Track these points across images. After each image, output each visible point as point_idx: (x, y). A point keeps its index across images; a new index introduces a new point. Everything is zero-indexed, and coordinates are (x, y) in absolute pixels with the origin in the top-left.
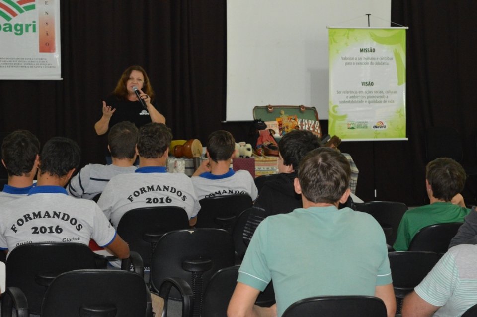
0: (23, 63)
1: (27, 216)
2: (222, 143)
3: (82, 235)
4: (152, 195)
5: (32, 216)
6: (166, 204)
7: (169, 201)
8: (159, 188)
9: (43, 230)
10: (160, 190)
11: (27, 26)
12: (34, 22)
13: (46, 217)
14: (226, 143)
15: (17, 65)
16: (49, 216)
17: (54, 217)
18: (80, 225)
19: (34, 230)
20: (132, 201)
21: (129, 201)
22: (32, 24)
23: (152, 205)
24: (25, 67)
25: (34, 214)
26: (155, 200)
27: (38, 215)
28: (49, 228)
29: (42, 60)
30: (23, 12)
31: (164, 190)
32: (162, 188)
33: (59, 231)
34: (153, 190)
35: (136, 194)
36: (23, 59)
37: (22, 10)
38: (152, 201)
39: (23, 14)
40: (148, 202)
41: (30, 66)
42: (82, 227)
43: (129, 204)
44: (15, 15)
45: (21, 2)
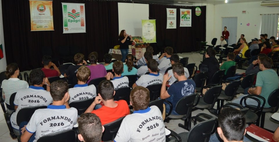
0: (77, 29)
22: (79, 20)
29: (82, 28)
39: (77, 18)
41: (79, 29)
44: (75, 18)
45: (77, 15)
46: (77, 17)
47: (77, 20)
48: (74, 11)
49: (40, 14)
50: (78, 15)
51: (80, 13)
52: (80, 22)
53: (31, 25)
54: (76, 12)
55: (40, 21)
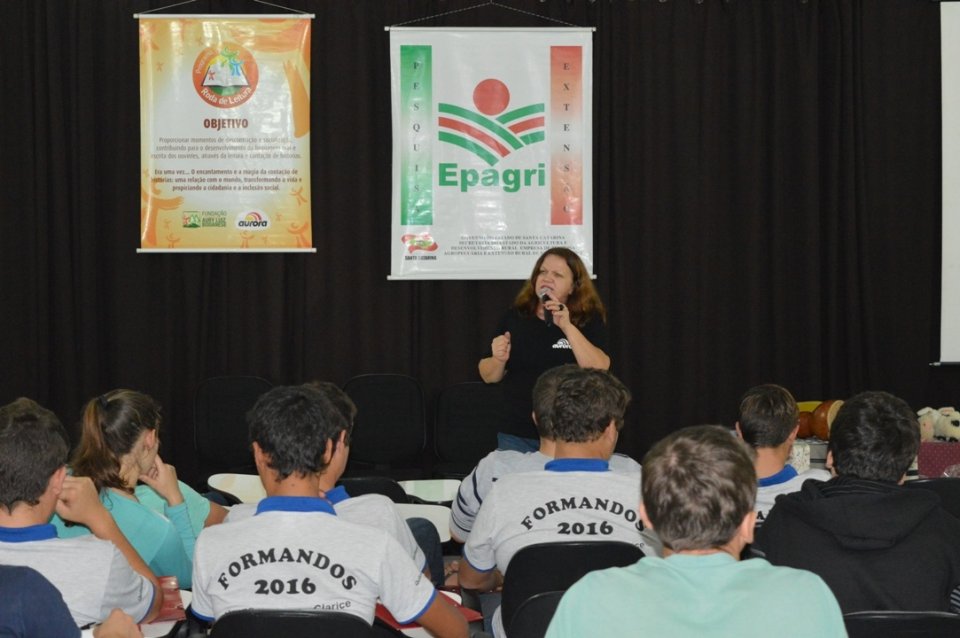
0: (518, 246)
1: (247, 558)
2: (763, 411)
3: (356, 597)
4: (570, 516)
5: (256, 558)
6: (600, 537)
7: (607, 530)
8: (586, 503)
9: (277, 587)
10: (589, 506)
11: (528, 174)
12: (542, 165)
13: (285, 560)
14: (773, 412)
15: (507, 250)
16: (290, 559)
17: (299, 561)
18: (350, 579)
19: (259, 586)
20: (529, 527)
21: (524, 528)
22: (538, 169)
23: (572, 538)
24: (523, 253)
25: (261, 553)
26: (578, 528)
27: (268, 556)
28: (289, 582)
29: (555, 240)
30: (521, 146)
31: (597, 508)
32: (593, 503)
33: (309, 589)
34: (574, 507)
35: (539, 513)
36: (519, 238)
37: (518, 142)
38: (570, 529)
39: (521, 149)
40: (563, 532)
41: (531, 251)
42: (355, 583)
43: (525, 533)
44: (504, 152)
45: (517, 128)
46: (517, 146)
47: (517, 173)
48: (491, 94)
49: (209, 123)
50: (527, 126)
51: (546, 114)
52: (546, 190)
53: (147, 207)
54: (510, 108)
55: (218, 181)
